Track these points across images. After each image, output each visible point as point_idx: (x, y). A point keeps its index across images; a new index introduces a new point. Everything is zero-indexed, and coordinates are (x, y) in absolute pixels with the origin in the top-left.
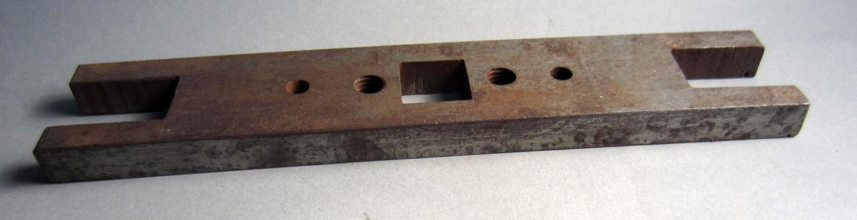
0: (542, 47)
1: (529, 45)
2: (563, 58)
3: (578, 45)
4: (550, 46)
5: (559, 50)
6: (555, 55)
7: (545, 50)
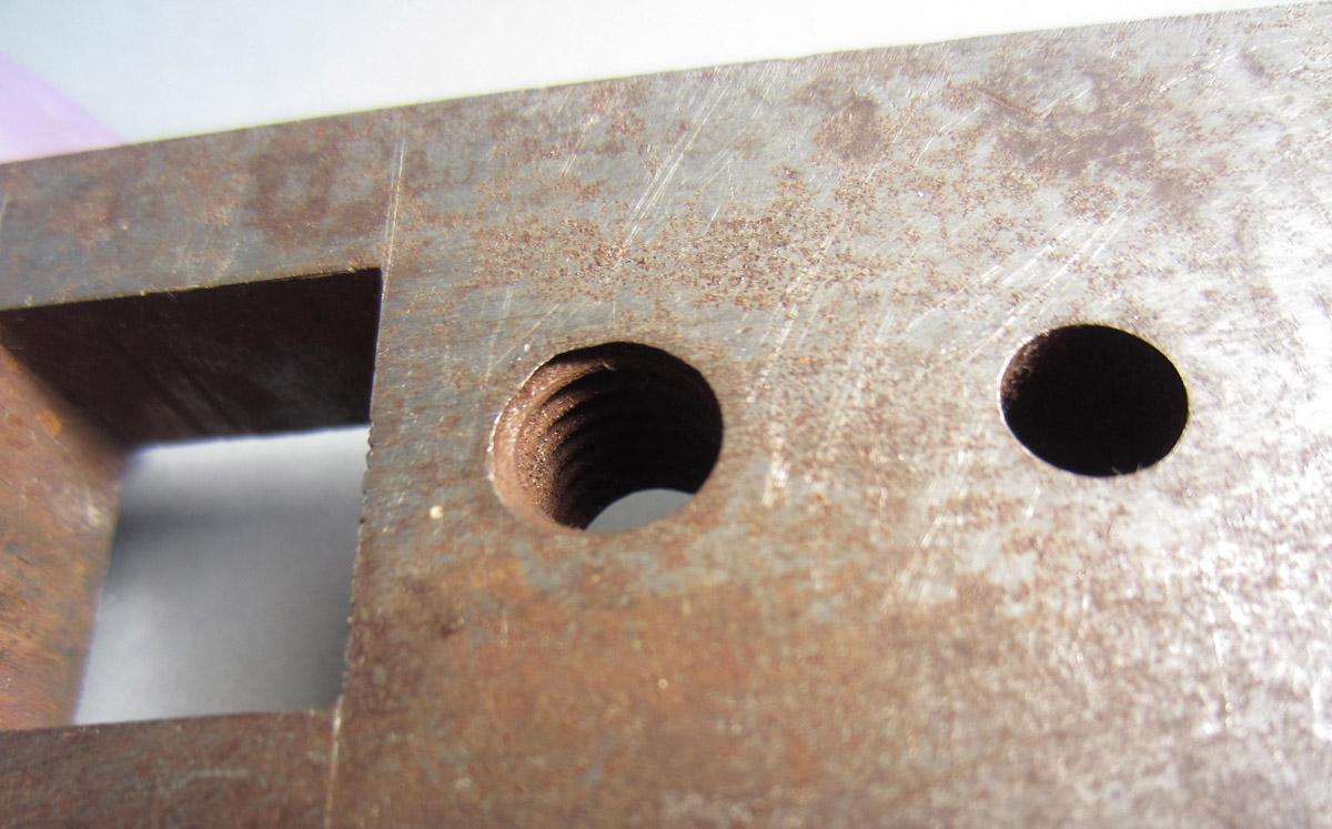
0: (965, 120)
1: (866, 106)
2: (1116, 226)
3: (1242, 92)
4: (1023, 114)
5: (1090, 144)
6: (1050, 198)
7: (983, 150)
